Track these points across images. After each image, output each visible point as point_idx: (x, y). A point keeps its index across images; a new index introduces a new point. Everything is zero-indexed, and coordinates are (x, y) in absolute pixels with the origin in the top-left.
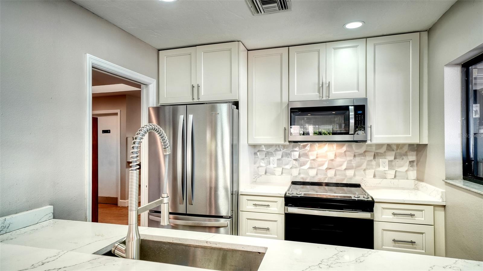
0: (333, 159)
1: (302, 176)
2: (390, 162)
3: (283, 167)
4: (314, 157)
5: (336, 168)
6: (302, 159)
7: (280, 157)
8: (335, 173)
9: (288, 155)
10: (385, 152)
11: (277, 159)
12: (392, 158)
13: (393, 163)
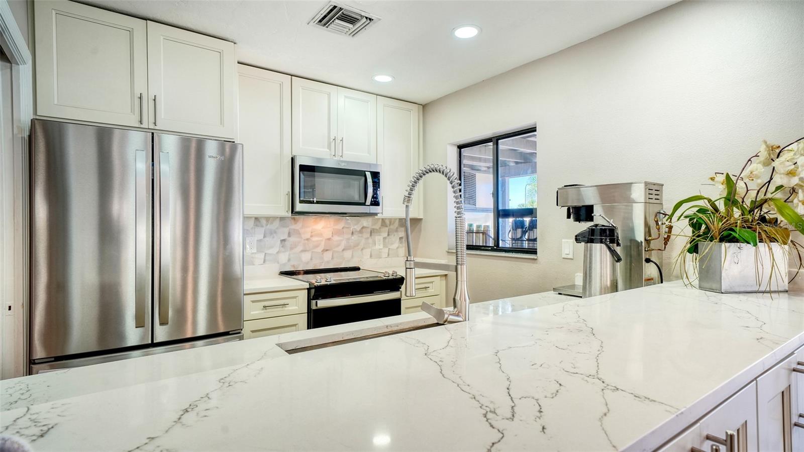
0: (330, 238)
1: (292, 263)
2: (384, 238)
3: (266, 252)
4: (308, 236)
5: (334, 250)
6: (293, 239)
7: (261, 237)
8: (333, 256)
9: (273, 233)
10: (380, 228)
11: (257, 240)
12: (386, 235)
13: (387, 240)
